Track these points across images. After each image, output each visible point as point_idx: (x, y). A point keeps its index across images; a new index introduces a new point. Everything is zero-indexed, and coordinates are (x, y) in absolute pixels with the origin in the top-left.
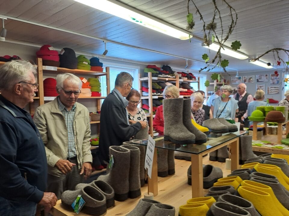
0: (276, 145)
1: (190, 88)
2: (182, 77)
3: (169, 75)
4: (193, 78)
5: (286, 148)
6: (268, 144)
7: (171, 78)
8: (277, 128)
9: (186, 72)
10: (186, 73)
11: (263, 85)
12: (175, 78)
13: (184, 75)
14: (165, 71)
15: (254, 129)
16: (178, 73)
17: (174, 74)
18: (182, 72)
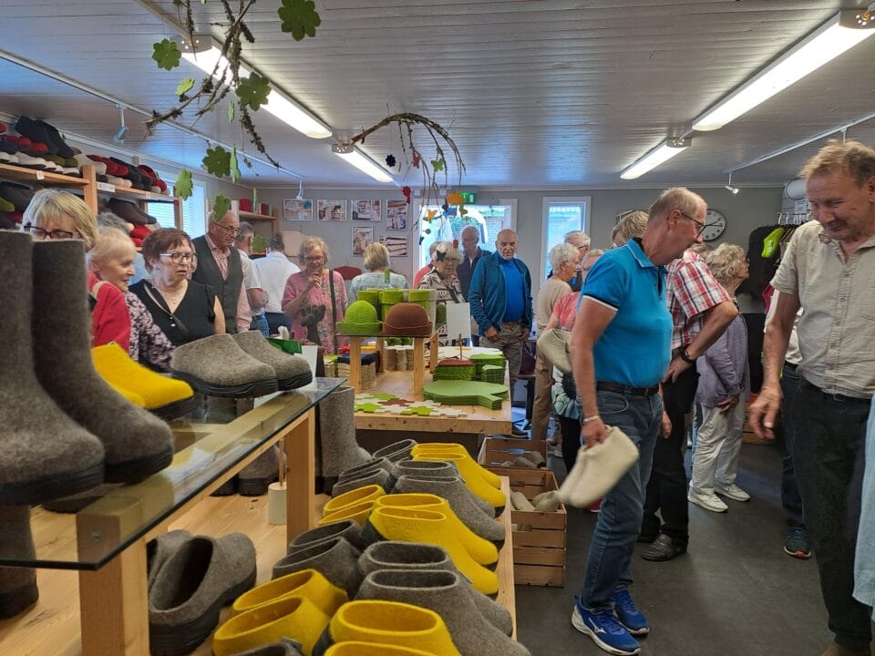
0: (412, 405)
1: (147, 220)
2: (108, 176)
3: (47, 160)
4: (155, 185)
5: (438, 409)
6: (391, 402)
7: (60, 173)
8: (407, 351)
9: (129, 162)
10: (127, 165)
11: (368, 230)
12: (81, 176)
13: (116, 168)
14: (28, 142)
15: (352, 357)
16: (94, 158)
17: (76, 161)
18: (111, 158)
